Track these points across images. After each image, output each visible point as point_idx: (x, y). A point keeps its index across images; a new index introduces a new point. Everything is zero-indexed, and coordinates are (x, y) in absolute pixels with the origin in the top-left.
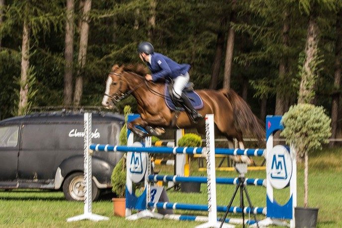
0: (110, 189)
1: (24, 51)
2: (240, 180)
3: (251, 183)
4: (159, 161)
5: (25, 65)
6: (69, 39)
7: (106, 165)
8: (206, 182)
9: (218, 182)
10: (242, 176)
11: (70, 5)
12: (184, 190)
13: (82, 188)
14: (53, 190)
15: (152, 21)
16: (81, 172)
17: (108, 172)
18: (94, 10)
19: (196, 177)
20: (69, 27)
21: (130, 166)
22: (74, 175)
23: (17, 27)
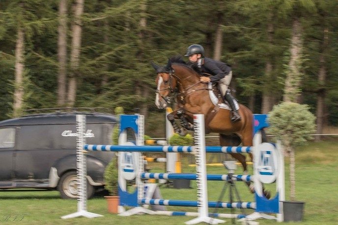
0: (103, 186)
1: (19, 54)
2: (230, 176)
3: (239, 179)
4: (150, 159)
5: (19, 69)
6: (62, 42)
7: (99, 164)
8: (195, 178)
9: (209, 179)
10: (231, 172)
11: (63, 9)
12: (176, 187)
13: (76, 186)
14: (49, 189)
15: (143, 23)
16: (74, 171)
17: (101, 170)
18: (87, 14)
19: (187, 173)
20: (62, 31)
22: (68, 174)
23: (12, 31)
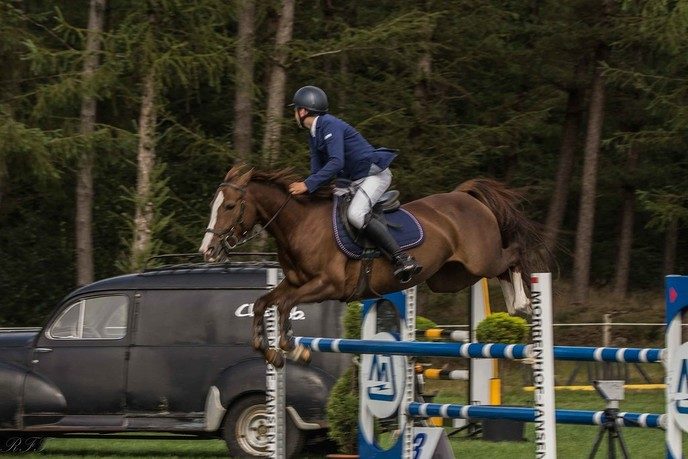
0: (323, 431)
1: (145, 131)
2: (609, 415)
3: (631, 422)
4: (433, 372)
5: (145, 161)
6: (243, 101)
7: (317, 380)
8: (532, 418)
9: (561, 419)
10: (614, 405)
11: (246, 29)
12: (489, 436)
13: (263, 431)
14: (202, 435)
15: (425, 64)
16: (260, 396)
17: (320, 396)
18: (299, 41)
19: (516, 406)
20: (244, 77)
21: (367, 382)
22: (248, 401)
23: (132, 78)
